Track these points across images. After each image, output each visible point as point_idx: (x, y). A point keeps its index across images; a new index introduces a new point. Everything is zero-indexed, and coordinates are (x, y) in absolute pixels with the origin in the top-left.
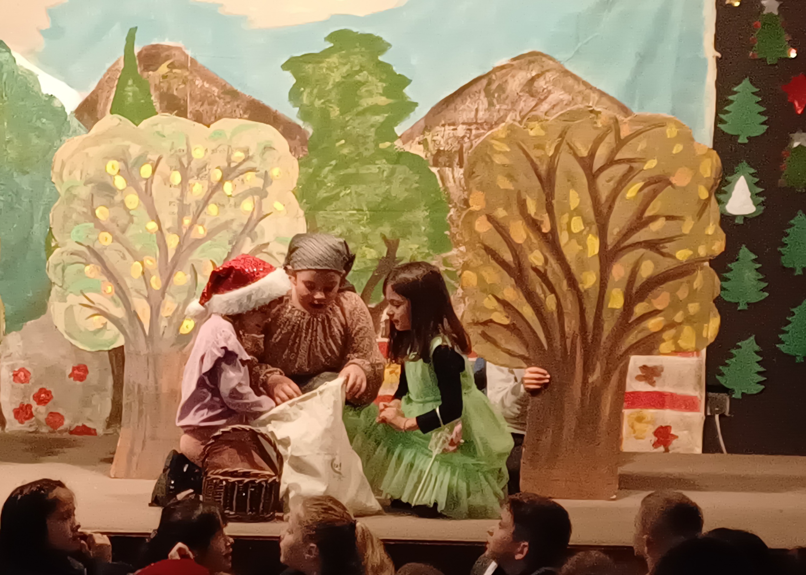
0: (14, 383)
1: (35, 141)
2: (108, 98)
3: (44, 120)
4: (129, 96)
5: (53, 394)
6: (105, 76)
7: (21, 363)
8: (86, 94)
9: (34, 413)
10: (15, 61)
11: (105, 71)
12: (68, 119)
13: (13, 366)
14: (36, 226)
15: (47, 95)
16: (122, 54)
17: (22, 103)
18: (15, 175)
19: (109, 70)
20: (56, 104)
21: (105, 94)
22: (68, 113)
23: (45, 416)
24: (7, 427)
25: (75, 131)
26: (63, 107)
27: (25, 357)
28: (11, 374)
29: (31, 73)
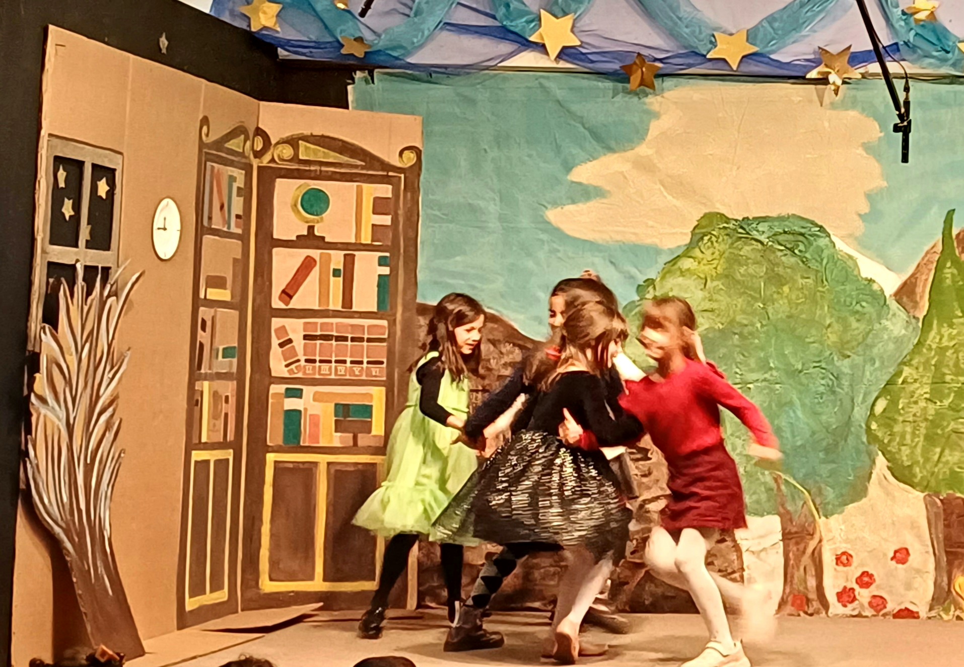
0: (837, 567)
1: (855, 325)
2: (926, 280)
3: (864, 304)
4: (948, 278)
5: (876, 576)
6: (923, 259)
7: (844, 547)
8: (905, 277)
9: (857, 597)
10: (834, 246)
11: (923, 254)
12: (888, 302)
13: (835, 549)
14: (856, 409)
15: (866, 279)
16: (941, 237)
17: (843, 287)
18: (836, 358)
19: (927, 253)
20: (875, 287)
21: (924, 277)
22: (888, 297)
23: (868, 600)
24: (830, 611)
25: (894, 315)
26: (882, 291)
27: (847, 541)
28: (834, 557)
29: (850, 257)
